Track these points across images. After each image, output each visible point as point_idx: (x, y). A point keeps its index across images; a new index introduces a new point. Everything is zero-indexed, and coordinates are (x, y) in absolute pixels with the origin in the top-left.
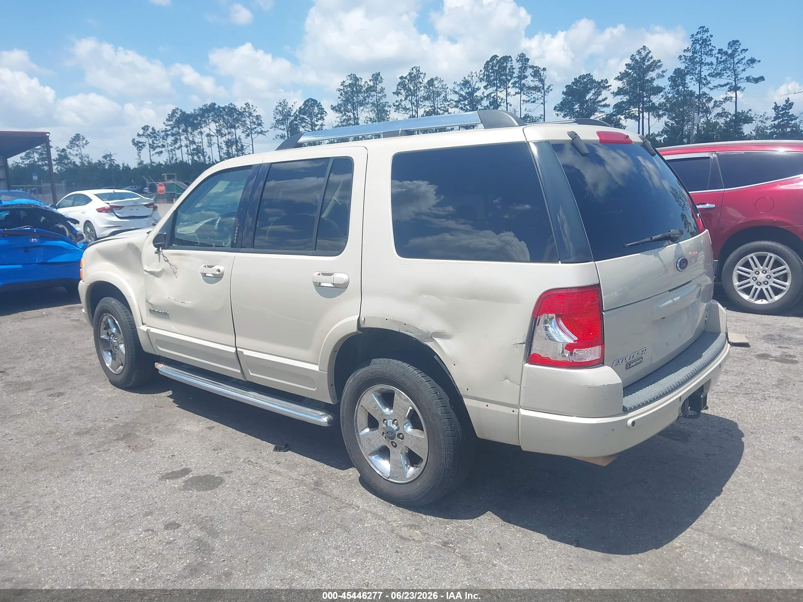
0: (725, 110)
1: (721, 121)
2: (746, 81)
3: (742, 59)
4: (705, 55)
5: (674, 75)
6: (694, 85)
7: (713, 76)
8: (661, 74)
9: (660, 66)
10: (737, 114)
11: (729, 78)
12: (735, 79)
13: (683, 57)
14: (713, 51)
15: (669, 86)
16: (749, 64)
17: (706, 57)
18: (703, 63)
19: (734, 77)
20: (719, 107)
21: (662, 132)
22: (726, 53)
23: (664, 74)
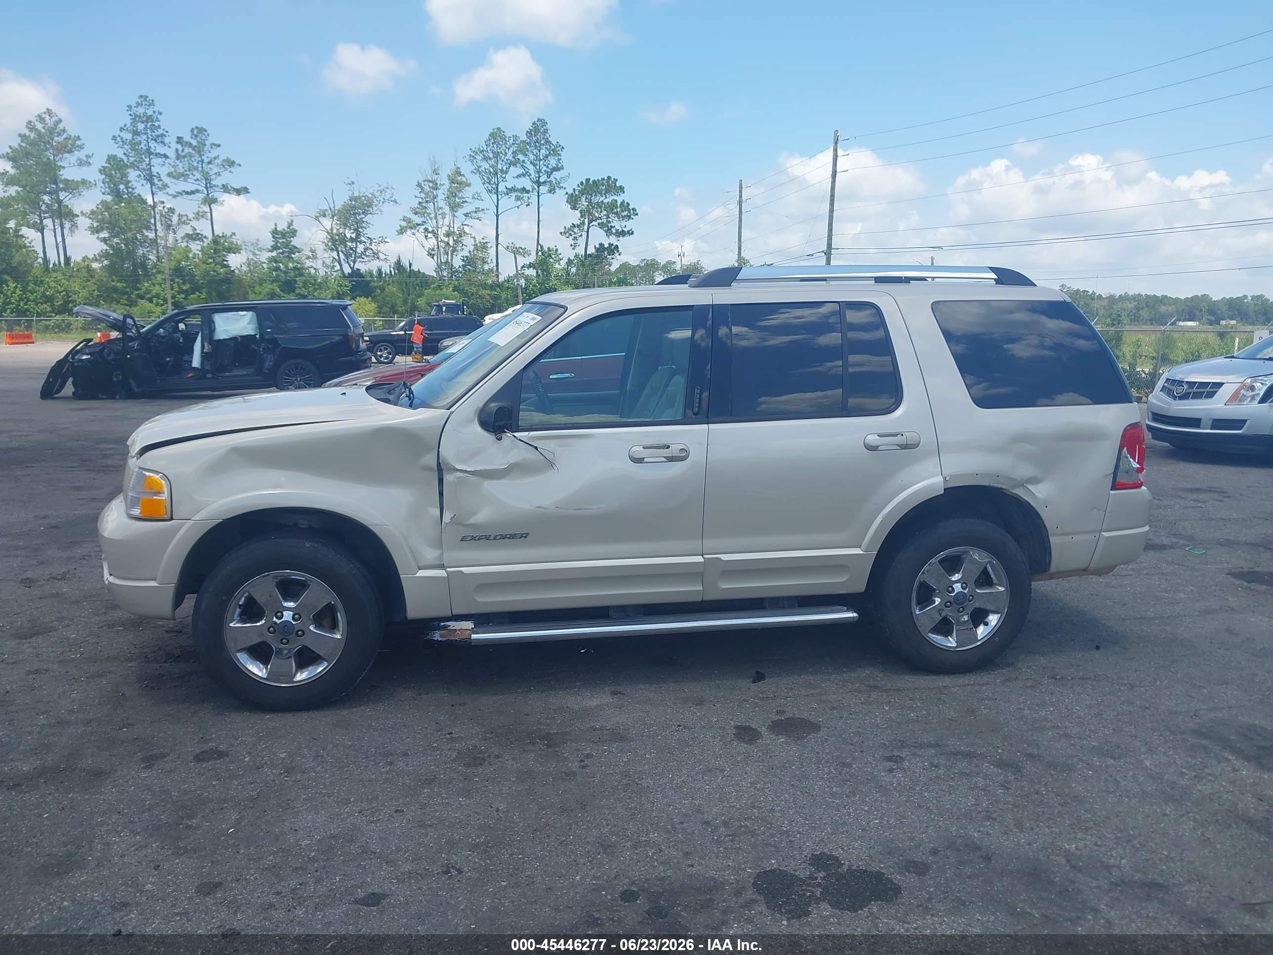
0: (195, 229)
1: (195, 247)
2: (222, 190)
3: (215, 158)
4: (153, 142)
5: (107, 165)
6: (143, 185)
7: (174, 177)
8: (85, 159)
9: (81, 147)
10: (216, 241)
11: (197, 182)
12: (206, 185)
13: (119, 139)
14: (166, 138)
15: (101, 181)
16: (224, 166)
17: (155, 144)
18: (152, 153)
19: (204, 182)
20: (187, 224)
21: (101, 257)
22: (190, 145)
23: (90, 160)
